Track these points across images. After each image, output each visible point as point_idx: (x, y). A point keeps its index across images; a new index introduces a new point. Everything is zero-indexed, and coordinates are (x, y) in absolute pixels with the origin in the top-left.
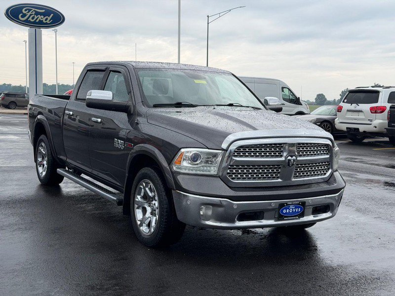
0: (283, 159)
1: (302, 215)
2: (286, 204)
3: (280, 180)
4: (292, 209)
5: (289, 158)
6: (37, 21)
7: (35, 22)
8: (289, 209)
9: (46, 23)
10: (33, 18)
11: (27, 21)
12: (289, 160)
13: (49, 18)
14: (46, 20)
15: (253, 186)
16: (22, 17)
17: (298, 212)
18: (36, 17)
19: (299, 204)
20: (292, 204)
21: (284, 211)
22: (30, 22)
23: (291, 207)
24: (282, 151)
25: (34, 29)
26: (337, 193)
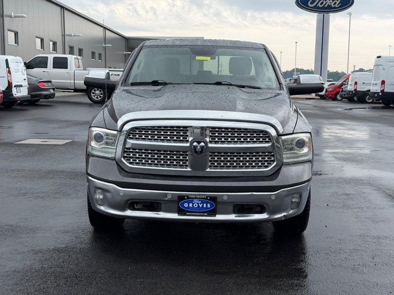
0: (188, 145)
1: (213, 212)
2: (188, 196)
3: (189, 169)
4: (196, 204)
5: (195, 144)
6: (326, 6)
7: (323, 8)
8: (193, 204)
9: (335, 8)
10: (321, 4)
11: (316, 7)
12: (195, 147)
13: (338, 2)
14: (334, 4)
15: (145, 173)
16: (311, 3)
17: (207, 208)
18: (325, 2)
19: (206, 199)
20: (196, 198)
21: (186, 205)
22: (319, 8)
23: (195, 201)
24: (187, 136)
25: (322, 14)
26: (275, 191)
